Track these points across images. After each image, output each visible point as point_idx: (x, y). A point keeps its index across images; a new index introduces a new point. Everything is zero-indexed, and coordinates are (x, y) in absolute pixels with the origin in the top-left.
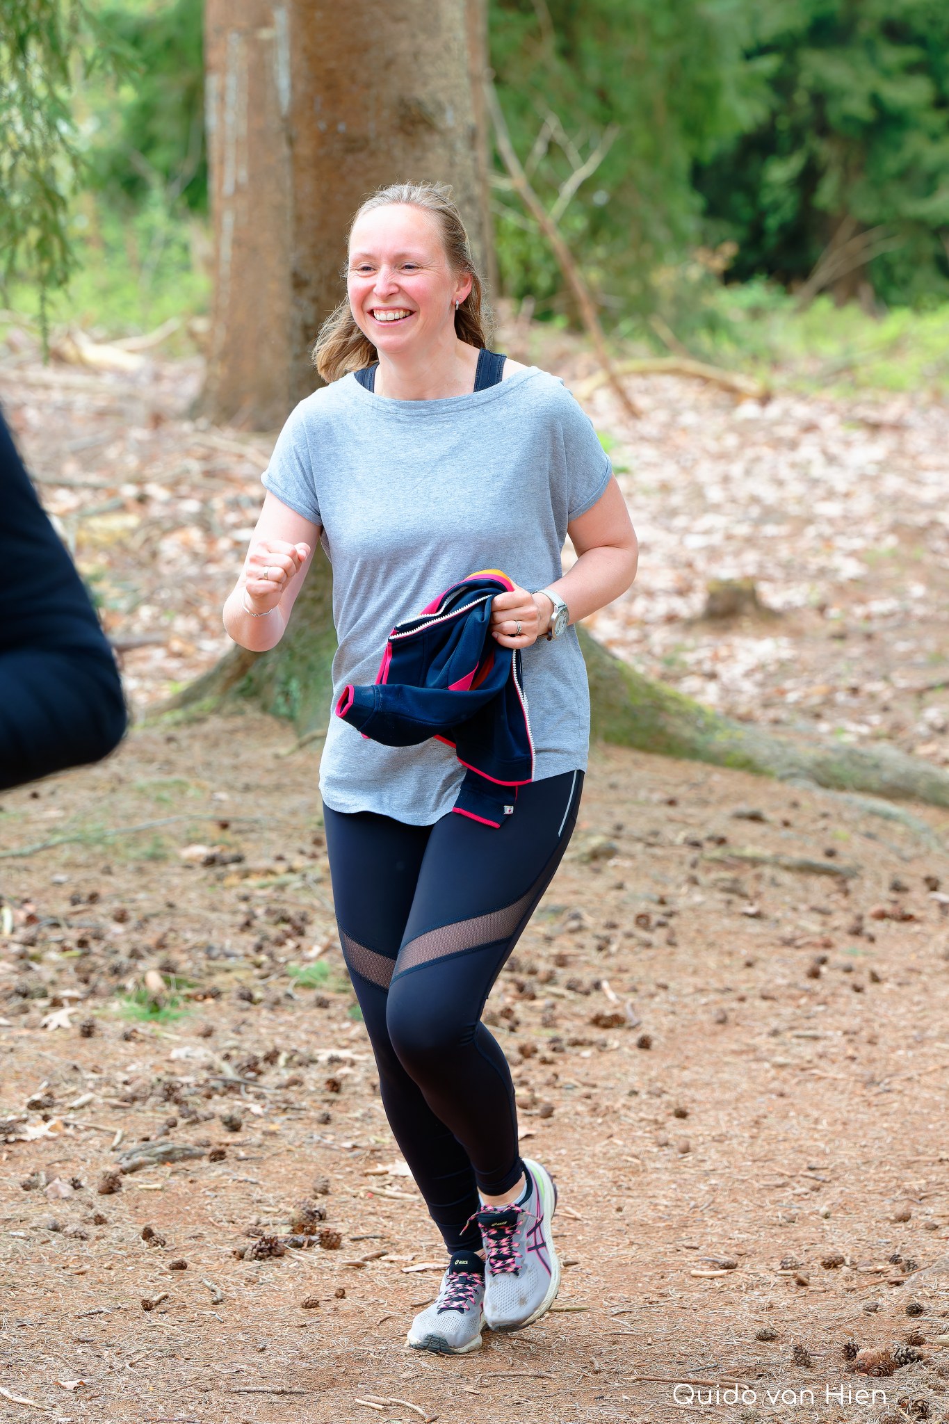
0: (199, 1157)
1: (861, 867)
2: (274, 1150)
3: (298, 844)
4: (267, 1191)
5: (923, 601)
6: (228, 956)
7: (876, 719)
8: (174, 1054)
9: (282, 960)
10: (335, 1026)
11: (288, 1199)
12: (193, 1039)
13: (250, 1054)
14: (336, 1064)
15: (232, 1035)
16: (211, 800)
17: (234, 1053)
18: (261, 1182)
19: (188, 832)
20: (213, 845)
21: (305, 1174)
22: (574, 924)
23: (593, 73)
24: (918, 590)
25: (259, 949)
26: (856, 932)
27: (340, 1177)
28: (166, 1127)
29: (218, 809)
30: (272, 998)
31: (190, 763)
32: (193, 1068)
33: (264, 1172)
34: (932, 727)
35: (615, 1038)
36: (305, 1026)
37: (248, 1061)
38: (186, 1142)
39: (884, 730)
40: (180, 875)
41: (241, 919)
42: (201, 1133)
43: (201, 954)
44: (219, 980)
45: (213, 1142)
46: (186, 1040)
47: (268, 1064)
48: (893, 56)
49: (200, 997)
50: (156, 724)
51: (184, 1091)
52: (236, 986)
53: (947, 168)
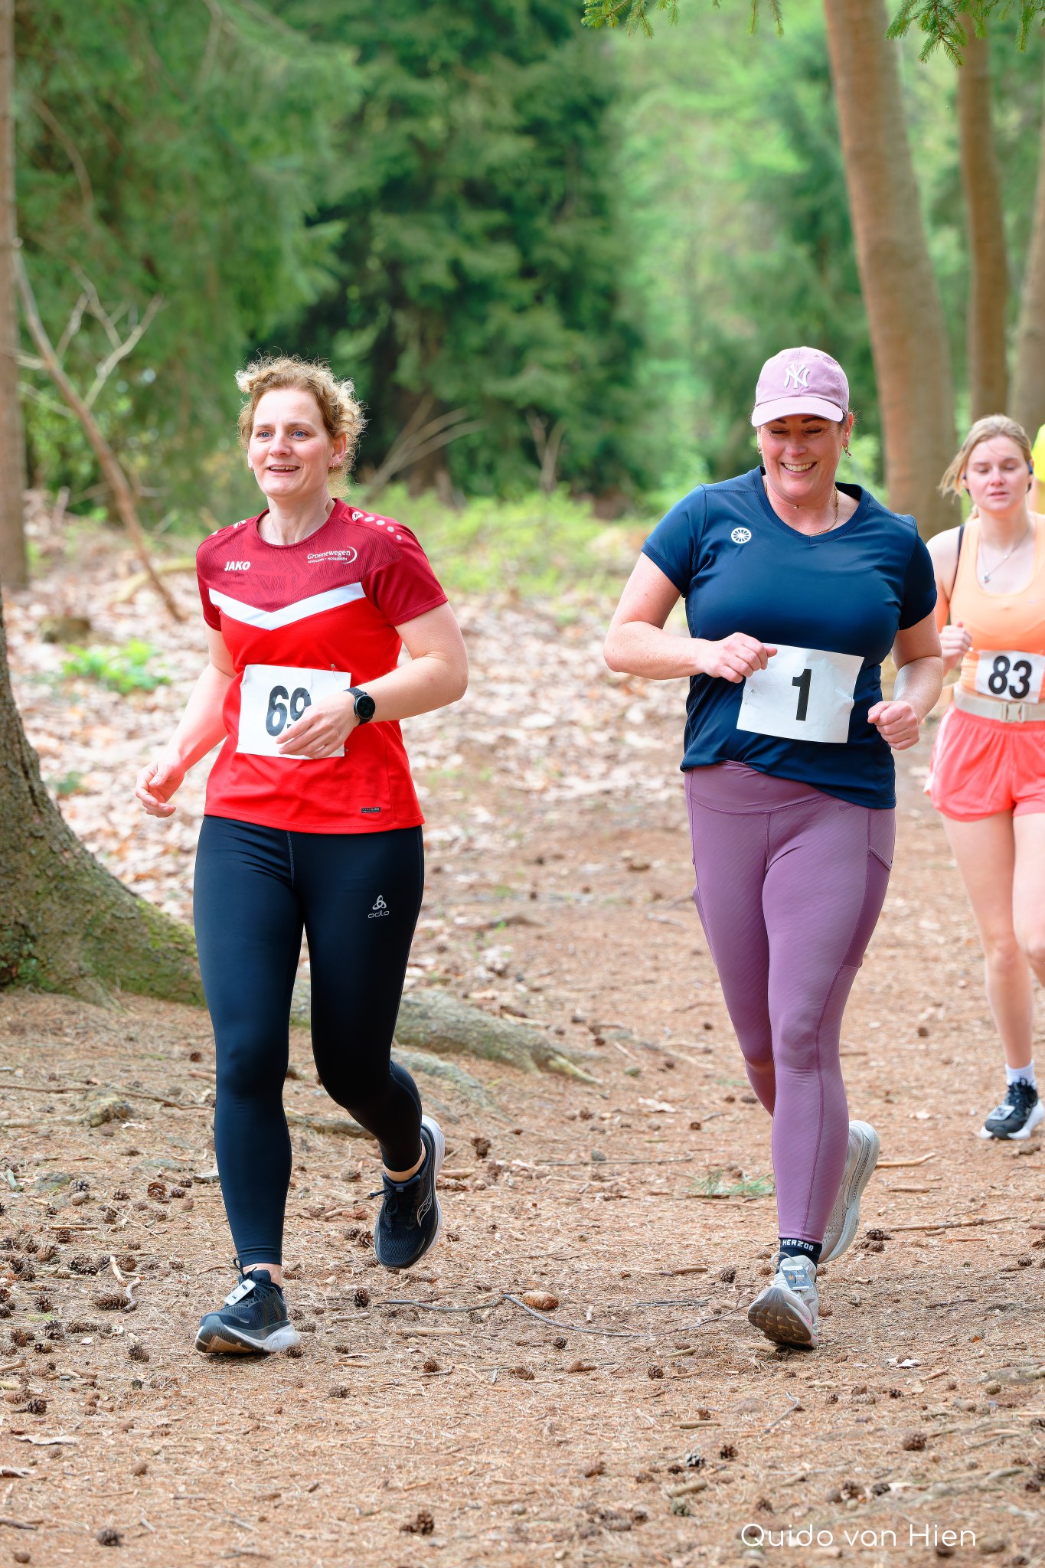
5: (488, 828)
7: (430, 961)
22: (81, 1194)
23: (139, 241)
24: (483, 815)
34: (491, 970)
35: (121, 1322)
39: (437, 974)
48: (475, 220)
53: (535, 342)
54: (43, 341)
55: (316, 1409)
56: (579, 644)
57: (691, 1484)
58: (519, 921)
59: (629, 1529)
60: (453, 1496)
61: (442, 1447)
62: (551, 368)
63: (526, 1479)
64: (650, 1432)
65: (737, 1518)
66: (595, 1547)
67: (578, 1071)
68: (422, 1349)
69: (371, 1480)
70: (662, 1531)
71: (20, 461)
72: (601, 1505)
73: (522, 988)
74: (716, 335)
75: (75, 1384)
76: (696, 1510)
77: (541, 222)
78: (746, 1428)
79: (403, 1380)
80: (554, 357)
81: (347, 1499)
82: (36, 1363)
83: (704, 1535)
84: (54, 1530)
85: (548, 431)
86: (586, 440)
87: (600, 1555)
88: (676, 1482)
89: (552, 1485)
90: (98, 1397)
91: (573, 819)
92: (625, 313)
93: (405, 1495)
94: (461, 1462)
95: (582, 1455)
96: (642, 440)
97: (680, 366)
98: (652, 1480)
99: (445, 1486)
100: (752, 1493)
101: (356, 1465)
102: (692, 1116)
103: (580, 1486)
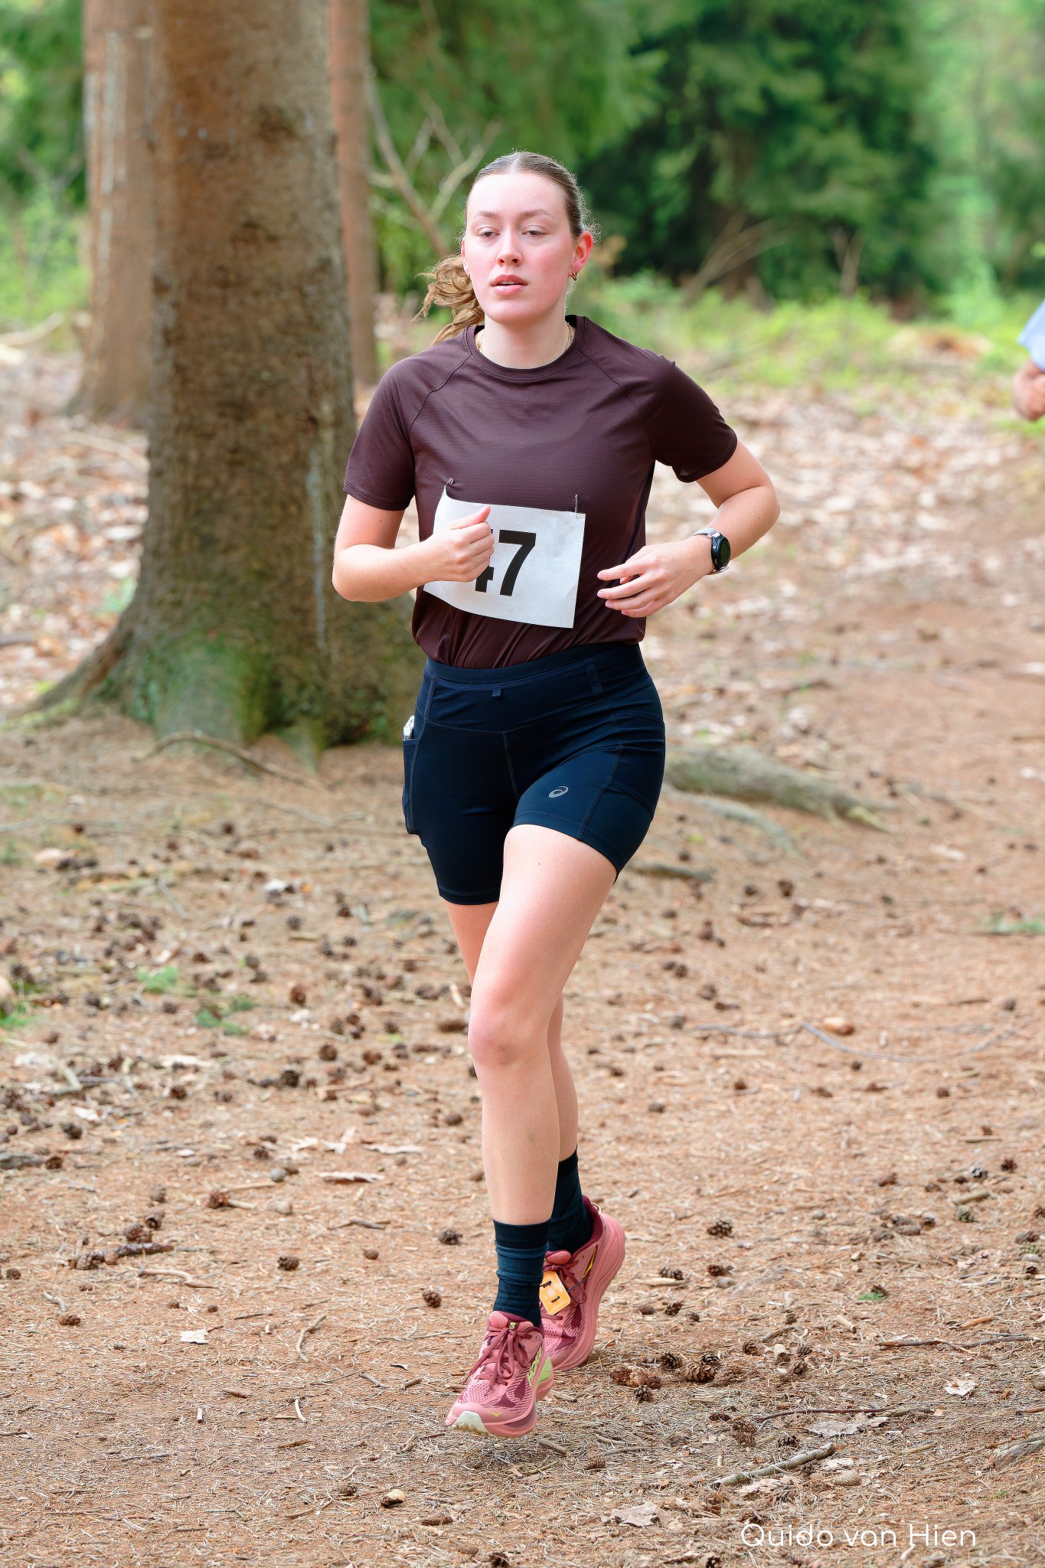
0: (38, 1165)
1: (714, 871)
2: (114, 1158)
3: (152, 848)
4: (104, 1199)
5: (793, 600)
6: (77, 961)
7: (740, 720)
8: (19, 1060)
9: (131, 965)
10: (181, 1032)
11: (124, 1208)
12: (38, 1044)
13: (95, 1060)
14: (180, 1071)
15: (78, 1041)
16: (67, 804)
17: (79, 1059)
18: (98, 1191)
19: (43, 836)
20: (67, 849)
21: (144, 1182)
22: (424, 929)
23: (480, 70)
24: (789, 589)
25: (109, 953)
26: (707, 937)
27: (177, 1185)
28: (6, 1135)
29: (75, 813)
30: (119, 1004)
31: (47, 766)
32: (36, 1075)
33: (102, 1180)
34: (795, 727)
35: (460, 1044)
36: (151, 1031)
37: (92, 1068)
38: (25, 1150)
39: (748, 731)
40: (32, 879)
41: (92, 924)
42: (41, 1141)
43: (51, 960)
44: (68, 985)
45: (52, 1149)
46: (31, 1046)
47: (113, 1071)
48: (783, 50)
49: (48, 1003)
50: (14, 727)
51: (28, 1098)
52: (84, 991)
53: (838, 161)
54: (392, 160)
55: (636, 1123)
56: (877, 434)
57: (975, 1194)
58: (820, 685)
59: (918, 1233)
60: (760, 1202)
61: (750, 1158)
62: (855, 185)
63: (825, 1188)
64: (938, 1147)
65: (1017, 1224)
66: (887, 1249)
67: (873, 819)
68: (733, 1070)
69: (685, 1187)
70: (949, 1236)
71: (371, 269)
72: (894, 1211)
73: (823, 746)
74: (1000, 154)
75: (421, 1098)
76: (980, 1216)
77: (844, 53)
78: (1026, 1143)
79: (715, 1098)
80: (856, 173)
81: (664, 1204)
82: (384, 1080)
83: (986, 1239)
84: (400, 1230)
85: (850, 241)
86: (883, 249)
87: (892, 1256)
88: (962, 1191)
89: (849, 1193)
90: (439, 1111)
91: (871, 593)
92: (919, 134)
93: (716, 1200)
94: (767, 1172)
95: (876, 1166)
96: (934, 250)
97: (969, 182)
98: (939, 1189)
99: (753, 1192)
100: (1031, 1202)
101: (672, 1174)
102: (977, 861)
103: (874, 1194)
